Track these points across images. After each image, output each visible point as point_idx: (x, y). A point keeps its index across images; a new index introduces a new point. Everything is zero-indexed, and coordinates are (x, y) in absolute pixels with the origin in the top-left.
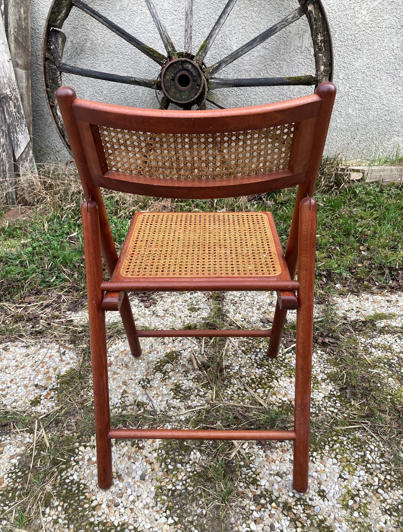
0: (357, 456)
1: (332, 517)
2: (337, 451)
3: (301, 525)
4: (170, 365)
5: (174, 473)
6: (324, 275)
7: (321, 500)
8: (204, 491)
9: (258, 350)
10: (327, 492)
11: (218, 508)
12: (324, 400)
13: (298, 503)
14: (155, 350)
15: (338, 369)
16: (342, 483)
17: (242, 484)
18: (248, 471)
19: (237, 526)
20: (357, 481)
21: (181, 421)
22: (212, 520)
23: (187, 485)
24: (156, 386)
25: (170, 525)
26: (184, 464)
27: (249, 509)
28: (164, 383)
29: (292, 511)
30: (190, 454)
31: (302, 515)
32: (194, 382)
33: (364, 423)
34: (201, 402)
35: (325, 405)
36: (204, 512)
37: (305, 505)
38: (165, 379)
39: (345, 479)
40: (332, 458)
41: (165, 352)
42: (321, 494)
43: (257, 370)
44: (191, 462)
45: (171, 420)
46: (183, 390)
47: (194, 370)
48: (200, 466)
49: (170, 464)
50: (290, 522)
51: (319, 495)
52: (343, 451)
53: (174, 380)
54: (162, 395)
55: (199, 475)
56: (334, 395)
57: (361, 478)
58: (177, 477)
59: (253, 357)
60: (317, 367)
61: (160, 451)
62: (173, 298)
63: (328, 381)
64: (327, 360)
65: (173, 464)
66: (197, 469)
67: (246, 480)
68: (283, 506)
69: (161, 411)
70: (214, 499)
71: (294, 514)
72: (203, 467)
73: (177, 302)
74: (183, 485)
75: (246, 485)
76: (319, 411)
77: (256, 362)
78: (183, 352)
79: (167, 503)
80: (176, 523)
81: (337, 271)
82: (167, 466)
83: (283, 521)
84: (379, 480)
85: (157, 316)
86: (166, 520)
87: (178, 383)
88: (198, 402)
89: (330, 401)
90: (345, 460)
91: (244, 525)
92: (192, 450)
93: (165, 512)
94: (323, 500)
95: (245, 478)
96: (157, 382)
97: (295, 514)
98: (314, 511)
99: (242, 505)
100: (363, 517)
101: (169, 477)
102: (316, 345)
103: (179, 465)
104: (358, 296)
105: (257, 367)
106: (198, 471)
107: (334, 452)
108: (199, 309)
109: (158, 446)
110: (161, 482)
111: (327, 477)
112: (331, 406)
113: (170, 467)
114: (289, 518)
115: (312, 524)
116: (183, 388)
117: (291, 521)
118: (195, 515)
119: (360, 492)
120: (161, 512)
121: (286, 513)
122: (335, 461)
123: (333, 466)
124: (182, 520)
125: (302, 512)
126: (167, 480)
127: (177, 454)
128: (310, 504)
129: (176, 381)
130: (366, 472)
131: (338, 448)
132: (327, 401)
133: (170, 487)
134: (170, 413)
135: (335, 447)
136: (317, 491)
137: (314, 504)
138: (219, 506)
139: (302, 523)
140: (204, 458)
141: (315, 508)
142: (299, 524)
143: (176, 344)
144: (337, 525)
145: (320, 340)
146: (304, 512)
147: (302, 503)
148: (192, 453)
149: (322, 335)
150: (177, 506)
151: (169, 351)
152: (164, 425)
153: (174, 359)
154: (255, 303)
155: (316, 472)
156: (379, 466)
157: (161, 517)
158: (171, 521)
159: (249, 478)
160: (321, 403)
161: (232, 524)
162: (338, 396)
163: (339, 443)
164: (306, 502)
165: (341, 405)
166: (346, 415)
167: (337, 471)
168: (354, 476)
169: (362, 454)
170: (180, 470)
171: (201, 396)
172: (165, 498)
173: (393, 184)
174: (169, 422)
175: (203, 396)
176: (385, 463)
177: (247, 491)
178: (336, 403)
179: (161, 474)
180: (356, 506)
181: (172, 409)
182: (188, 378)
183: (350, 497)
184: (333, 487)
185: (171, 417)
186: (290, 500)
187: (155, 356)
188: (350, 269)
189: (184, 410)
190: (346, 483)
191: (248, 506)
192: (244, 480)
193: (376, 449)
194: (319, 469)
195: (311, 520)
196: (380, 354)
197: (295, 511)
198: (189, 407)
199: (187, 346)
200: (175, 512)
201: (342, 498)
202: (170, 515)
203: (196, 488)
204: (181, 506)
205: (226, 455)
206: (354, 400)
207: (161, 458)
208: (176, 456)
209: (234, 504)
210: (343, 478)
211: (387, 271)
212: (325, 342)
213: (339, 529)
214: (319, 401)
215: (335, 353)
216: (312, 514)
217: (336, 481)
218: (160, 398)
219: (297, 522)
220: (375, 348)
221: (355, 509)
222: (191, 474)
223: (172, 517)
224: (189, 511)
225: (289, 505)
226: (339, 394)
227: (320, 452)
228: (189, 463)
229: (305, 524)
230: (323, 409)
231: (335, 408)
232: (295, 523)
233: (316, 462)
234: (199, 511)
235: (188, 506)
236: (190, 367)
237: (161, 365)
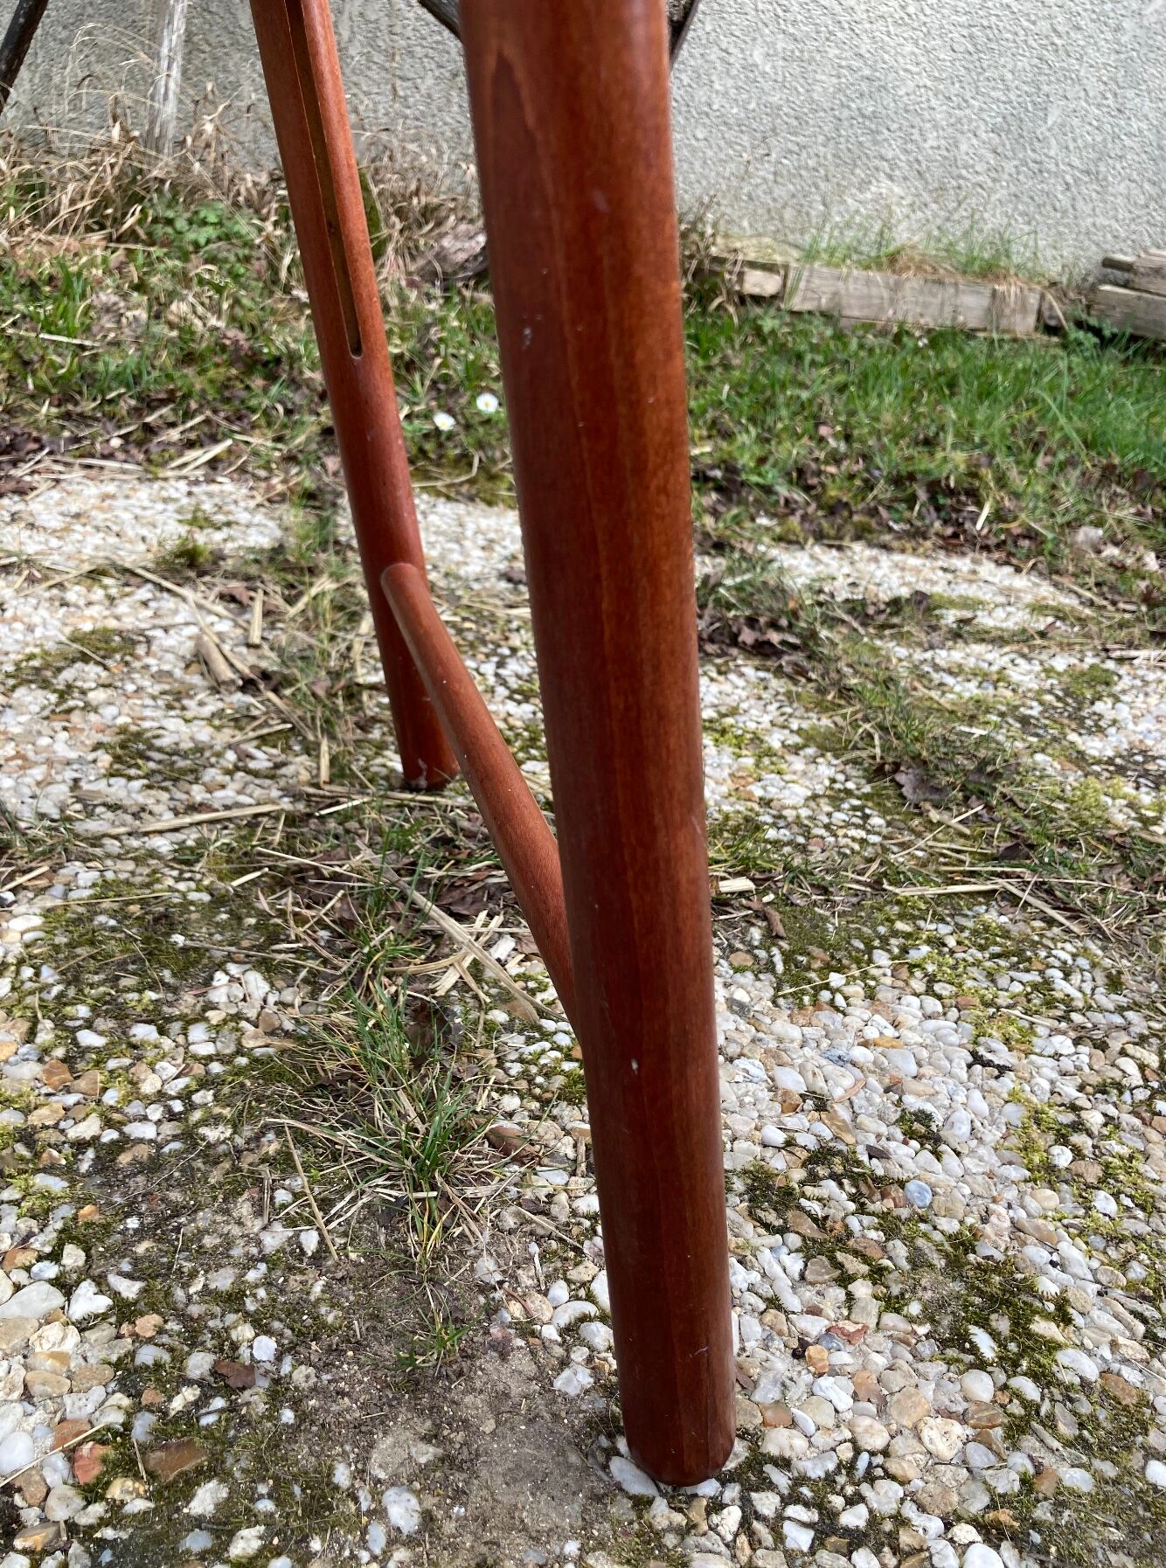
0: (1017, 988)
1: (1002, 1218)
2: (931, 968)
3: (865, 1269)
4: (93, 670)
5: (112, 1064)
6: (714, 479)
7: (926, 1156)
8: (302, 1138)
9: (506, 652)
10: (939, 1118)
11: (392, 1214)
12: (813, 804)
13: (822, 1171)
14: (15, 619)
15: (838, 719)
16: (993, 1083)
17: (511, 1102)
18: (536, 1047)
19: (522, 1299)
20: (1054, 1075)
21: (153, 854)
22: (366, 1278)
23: (197, 1115)
24: (17, 730)
25: (83, 1326)
26: (176, 1027)
27: (574, 1213)
28: (58, 725)
29: (800, 1208)
30: (208, 982)
31: (854, 1223)
32: (218, 728)
33: (1007, 875)
34: (258, 792)
35: (826, 820)
36: (310, 1241)
37: (855, 1179)
38: (69, 711)
39: (1003, 1070)
40: (917, 995)
41: (68, 630)
42: (916, 1126)
43: (511, 707)
44: (214, 1017)
45: (98, 851)
46: (160, 750)
47: (216, 688)
48: (272, 1033)
49: (89, 1025)
50: (807, 1259)
51: (910, 1135)
52: (954, 968)
53: (115, 714)
54: (50, 763)
55: (265, 1069)
56: (849, 793)
57: (1067, 1064)
58: (134, 1084)
59: (489, 668)
60: (754, 712)
61: (27, 972)
62: (111, 488)
63: (811, 751)
64: (789, 694)
65: (103, 1024)
66: (248, 1043)
67: (531, 1081)
68: (751, 1189)
69: (42, 816)
70: (366, 1171)
71: (815, 1220)
72: (287, 1034)
73: (127, 497)
74: (172, 1116)
75: (535, 1105)
76: (807, 838)
77: (504, 683)
78: (159, 633)
79: (66, 1211)
80: (124, 1311)
81: (754, 479)
82: (66, 1031)
83: (766, 1256)
84: (1142, 1067)
85: (32, 526)
86: (58, 1298)
87: (133, 728)
88: (239, 793)
89: (839, 810)
90: (977, 1001)
91: (560, 1290)
92: (220, 966)
93: (55, 1256)
94: (938, 1155)
95: (526, 1075)
96: (23, 719)
97: (821, 1222)
98: (909, 1203)
99: (528, 1194)
100: (1140, 1214)
101: (82, 1084)
102: (734, 651)
103: (143, 1032)
104: (840, 548)
105: (510, 698)
106: (258, 1052)
107: (918, 974)
108: (228, 524)
109: (17, 949)
110: (27, 1111)
111: (919, 1065)
112: (848, 825)
113: (87, 1038)
114: (794, 1240)
115: (918, 1261)
116: (165, 742)
117: (809, 1250)
118: (252, 1262)
119: (1084, 1114)
120: (27, 1257)
121: (771, 1217)
122: (933, 1005)
123: (931, 1024)
124: (168, 1293)
125: (852, 1206)
126: (71, 1099)
127: (128, 981)
128: (880, 1172)
129: (121, 720)
130: (1077, 1042)
131: (929, 957)
132: (828, 809)
133: (88, 1128)
134: (93, 826)
135: (914, 956)
136: (894, 1117)
137: (897, 1173)
138: (403, 1203)
139: (866, 1260)
140: (288, 996)
141: (911, 1186)
142: (853, 1265)
143: (123, 608)
144: (1036, 1254)
145: (748, 636)
146: (862, 1209)
147: (839, 1169)
148: (220, 977)
149: (752, 622)
150: (133, 1223)
151: (87, 627)
152: (54, 870)
153: (115, 651)
154: (469, 533)
155: (866, 1044)
156: (1118, 1020)
157: (18, 1288)
158: (88, 1300)
159: (547, 1076)
160: (804, 813)
161: (485, 1289)
162: (866, 797)
163: (929, 941)
164: (859, 1163)
165: (889, 824)
166: (920, 854)
167: (955, 1039)
168: (1033, 1057)
169: (1034, 977)
170: (150, 1054)
171: (255, 774)
172: (56, 1185)
173: (872, 326)
174: (85, 859)
175: (272, 775)
176: (1135, 1006)
177: (547, 1129)
178: (866, 817)
179: (31, 1070)
180: (1093, 1172)
181: (99, 810)
182: (189, 715)
183: (1051, 1137)
184: (960, 1098)
185: (96, 840)
186: (778, 1162)
187: (19, 636)
188: (799, 476)
189: (169, 815)
190: (1008, 1081)
191: (563, 1197)
192: (523, 1085)
193: (1083, 962)
194: (871, 1033)
195: (909, 1241)
196: (976, 692)
197: (815, 1207)
198: (193, 808)
199: (179, 619)
200: (122, 1250)
201: (1014, 1141)
202: (85, 1273)
203: (248, 1131)
204: (161, 1221)
205: (412, 979)
206: (936, 806)
207: (33, 1001)
208: (128, 990)
209: (482, 1191)
210: (987, 1064)
211: (922, 495)
212: (769, 643)
213: (1055, 1272)
214: (795, 808)
215: (813, 676)
216: (904, 1213)
217: (964, 1076)
218: (38, 773)
219: (840, 1256)
220: (950, 672)
221: (1092, 1180)
222: (216, 1068)
223: (101, 1283)
224: (209, 1241)
225: (779, 1182)
226: (867, 789)
227: (857, 973)
228: (200, 1018)
229: (886, 1262)
230: (822, 832)
231: (869, 832)
232: (832, 1259)
233: (850, 1010)
234: (274, 1239)
235: (203, 1218)
236: (196, 680)
237: (47, 666)
